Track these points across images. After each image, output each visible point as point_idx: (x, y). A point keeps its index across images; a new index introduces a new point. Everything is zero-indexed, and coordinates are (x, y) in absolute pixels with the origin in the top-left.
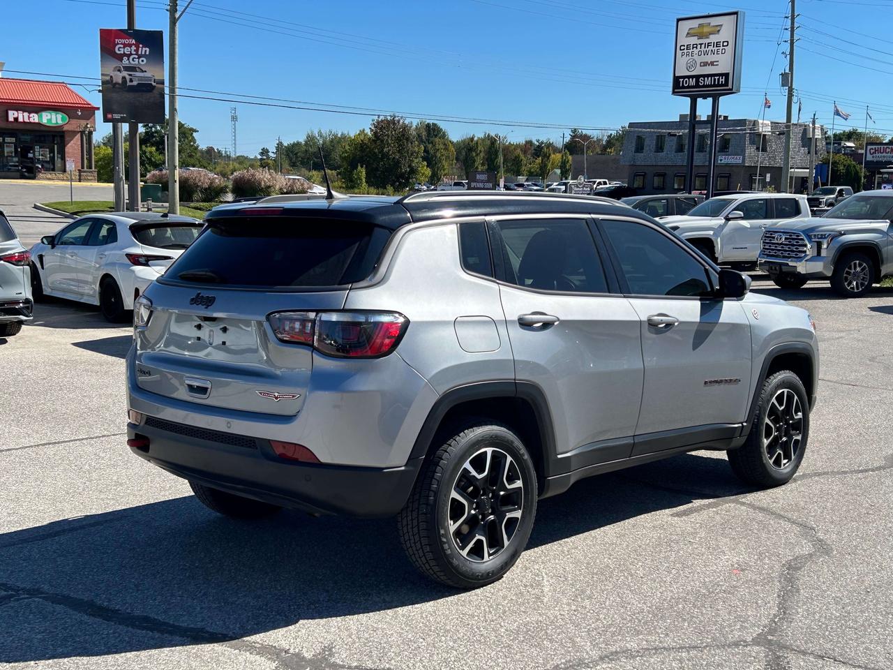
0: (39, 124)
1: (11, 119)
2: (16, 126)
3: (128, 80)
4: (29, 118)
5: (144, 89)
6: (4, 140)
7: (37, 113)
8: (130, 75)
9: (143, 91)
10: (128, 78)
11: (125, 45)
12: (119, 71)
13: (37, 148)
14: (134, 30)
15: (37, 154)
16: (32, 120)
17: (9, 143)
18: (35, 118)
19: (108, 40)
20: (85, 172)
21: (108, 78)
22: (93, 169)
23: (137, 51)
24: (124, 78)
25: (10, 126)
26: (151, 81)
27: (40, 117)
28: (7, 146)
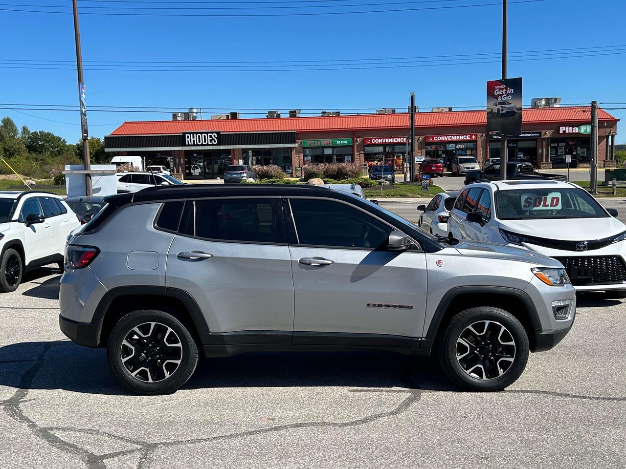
0: (578, 133)
1: (561, 132)
2: (564, 136)
3: (501, 110)
4: (572, 130)
5: (510, 114)
6: (558, 145)
7: (577, 127)
8: (502, 107)
9: (509, 116)
10: (501, 108)
11: (500, 89)
12: (496, 105)
13: (579, 149)
14: (505, 79)
15: (578, 152)
16: (574, 131)
17: (561, 146)
18: (576, 130)
19: (491, 87)
20: (608, 162)
21: (490, 110)
22: (614, 159)
23: (506, 92)
24: (498, 109)
25: (561, 136)
26: (514, 109)
27: (580, 129)
28: (560, 149)
